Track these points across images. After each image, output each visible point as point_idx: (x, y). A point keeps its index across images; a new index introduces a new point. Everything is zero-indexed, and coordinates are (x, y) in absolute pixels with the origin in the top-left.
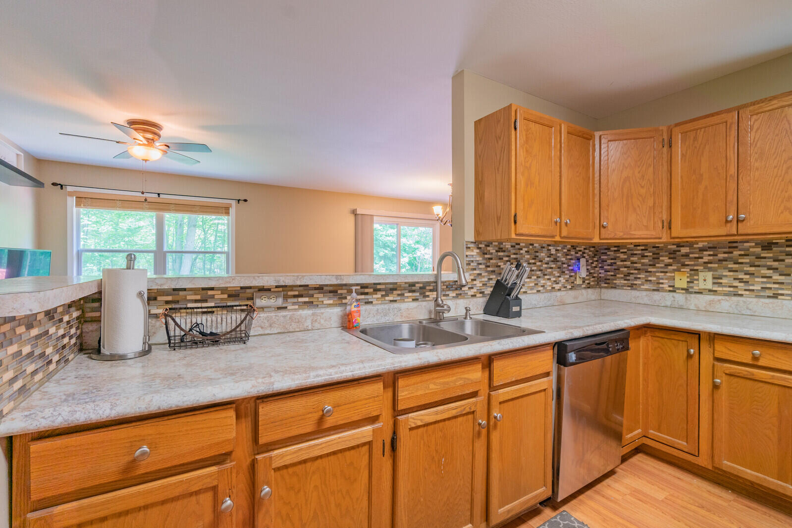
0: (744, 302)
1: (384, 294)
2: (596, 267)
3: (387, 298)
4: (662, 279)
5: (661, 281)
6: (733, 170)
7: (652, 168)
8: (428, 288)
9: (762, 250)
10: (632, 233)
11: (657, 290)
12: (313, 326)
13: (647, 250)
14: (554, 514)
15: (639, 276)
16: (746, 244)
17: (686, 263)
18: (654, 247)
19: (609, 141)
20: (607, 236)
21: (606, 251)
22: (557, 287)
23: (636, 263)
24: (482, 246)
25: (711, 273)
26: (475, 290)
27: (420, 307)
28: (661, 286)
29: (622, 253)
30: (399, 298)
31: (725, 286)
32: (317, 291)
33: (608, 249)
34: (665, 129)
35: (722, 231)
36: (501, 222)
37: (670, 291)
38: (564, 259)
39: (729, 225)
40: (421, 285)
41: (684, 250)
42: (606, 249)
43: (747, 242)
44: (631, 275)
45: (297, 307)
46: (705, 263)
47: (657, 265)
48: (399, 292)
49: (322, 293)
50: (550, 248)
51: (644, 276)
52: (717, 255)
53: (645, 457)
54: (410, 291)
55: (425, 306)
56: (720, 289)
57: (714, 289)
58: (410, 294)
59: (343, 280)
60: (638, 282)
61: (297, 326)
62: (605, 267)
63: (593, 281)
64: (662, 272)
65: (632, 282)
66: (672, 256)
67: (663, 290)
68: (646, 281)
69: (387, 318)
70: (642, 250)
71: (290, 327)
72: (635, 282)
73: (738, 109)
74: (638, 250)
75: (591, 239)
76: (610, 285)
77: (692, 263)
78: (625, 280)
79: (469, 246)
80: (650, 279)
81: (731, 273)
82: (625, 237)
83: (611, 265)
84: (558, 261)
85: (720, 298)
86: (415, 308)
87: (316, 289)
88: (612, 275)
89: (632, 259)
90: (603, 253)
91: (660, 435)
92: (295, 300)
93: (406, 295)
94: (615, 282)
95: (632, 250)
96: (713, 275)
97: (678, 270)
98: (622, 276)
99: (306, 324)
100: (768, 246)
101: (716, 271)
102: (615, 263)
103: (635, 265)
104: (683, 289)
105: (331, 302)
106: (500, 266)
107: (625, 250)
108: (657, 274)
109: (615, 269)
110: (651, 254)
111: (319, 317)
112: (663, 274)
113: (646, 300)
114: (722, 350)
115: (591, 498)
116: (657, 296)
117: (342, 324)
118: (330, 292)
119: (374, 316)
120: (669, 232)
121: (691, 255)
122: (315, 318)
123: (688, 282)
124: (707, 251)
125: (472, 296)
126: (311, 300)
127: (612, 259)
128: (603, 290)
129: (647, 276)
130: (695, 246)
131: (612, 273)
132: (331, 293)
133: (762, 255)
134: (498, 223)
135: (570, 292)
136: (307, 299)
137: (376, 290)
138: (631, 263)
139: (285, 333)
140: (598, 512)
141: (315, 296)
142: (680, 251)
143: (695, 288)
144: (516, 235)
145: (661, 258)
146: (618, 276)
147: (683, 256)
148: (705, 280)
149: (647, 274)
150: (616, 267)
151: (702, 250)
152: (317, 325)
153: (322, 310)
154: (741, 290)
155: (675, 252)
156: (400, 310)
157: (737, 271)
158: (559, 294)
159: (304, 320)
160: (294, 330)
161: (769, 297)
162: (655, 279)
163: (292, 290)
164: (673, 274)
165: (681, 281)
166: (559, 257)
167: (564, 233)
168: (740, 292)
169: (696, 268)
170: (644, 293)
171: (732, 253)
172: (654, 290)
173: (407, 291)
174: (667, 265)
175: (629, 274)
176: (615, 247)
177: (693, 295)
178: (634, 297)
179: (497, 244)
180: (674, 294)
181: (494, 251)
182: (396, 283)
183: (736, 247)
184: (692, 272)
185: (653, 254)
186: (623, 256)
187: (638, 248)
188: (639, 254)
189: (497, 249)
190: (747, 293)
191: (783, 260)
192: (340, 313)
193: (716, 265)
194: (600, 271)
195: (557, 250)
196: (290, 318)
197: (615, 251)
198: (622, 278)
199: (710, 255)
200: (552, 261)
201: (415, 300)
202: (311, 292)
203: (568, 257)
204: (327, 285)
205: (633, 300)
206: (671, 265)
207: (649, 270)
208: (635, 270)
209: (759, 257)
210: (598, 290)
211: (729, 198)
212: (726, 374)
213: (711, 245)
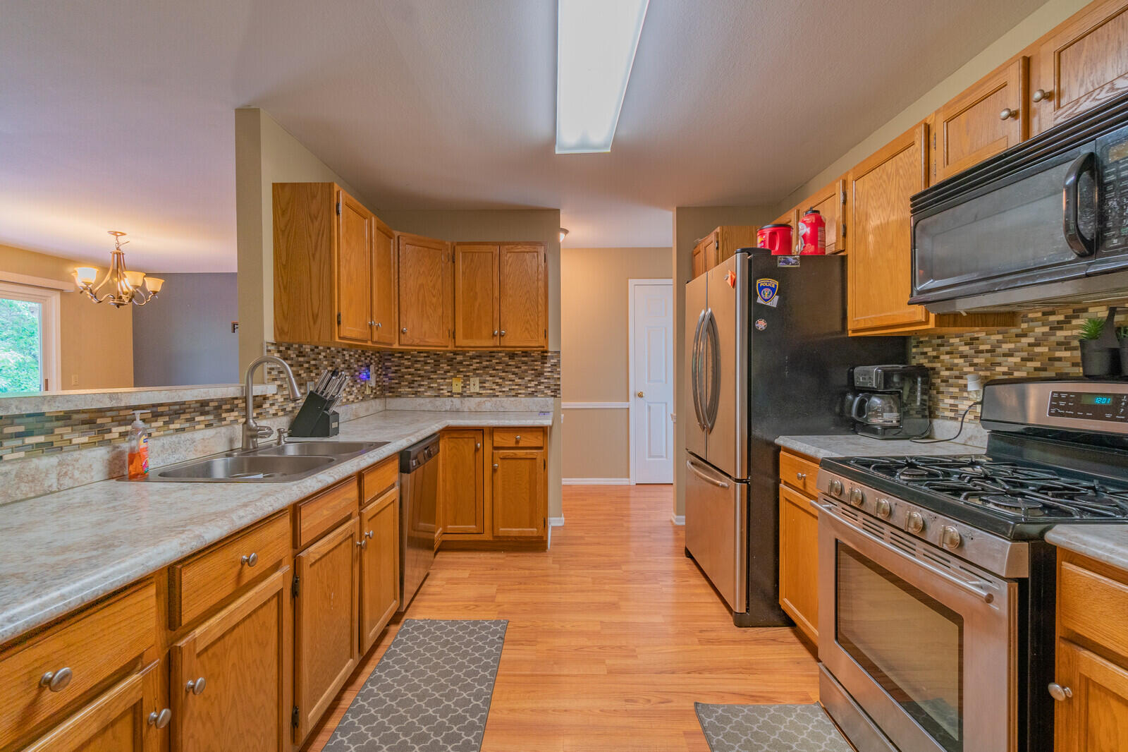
0: (500, 401)
1: (168, 420)
2: (380, 375)
3: (172, 426)
4: (442, 385)
5: (442, 387)
6: (497, 294)
7: (440, 280)
8: (224, 407)
9: (510, 359)
10: (427, 340)
11: (438, 396)
12: (61, 485)
13: (429, 357)
14: (399, 627)
15: (422, 383)
16: (500, 354)
17: (461, 370)
18: (435, 354)
19: (407, 244)
20: (406, 342)
21: (390, 357)
22: (351, 398)
23: (419, 370)
24: (282, 348)
25: (478, 378)
26: (276, 407)
27: (218, 434)
28: (442, 392)
29: (406, 359)
30: (187, 425)
31: (487, 389)
32: (60, 423)
33: (392, 355)
34: (449, 244)
35: (490, 343)
36: (319, 321)
37: (449, 396)
38: (355, 366)
39: (495, 338)
40: (216, 404)
41: (459, 358)
42: (390, 355)
43: (501, 352)
44: (415, 383)
45: (22, 454)
46: (474, 369)
47: (438, 372)
48: (188, 416)
49: (68, 426)
50: (345, 352)
51: (426, 383)
52: (481, 363)
53: (444, 553)
54: (202, 414)
55: (224, 433)
56: (484, 392)
57: (481, 392)
58: (202, 418)
59: (121, 400)
60: (422, 389)
61: (31, 487)
62: (390, 375)
63: (379, 390)
64: (442, 379)
65: (416, 390)
66: (450, 363)
67: (444, 396)
68: (430, 387)
69: (176, 456)
70: (425, 357)
71: (17, 492)
72: (419, 390)
73: (500, 244)
74: (421, 357)
75: (391, 345)
76: (395, 394)
77: (465, 370)
78: (409, 388)
79: (269, 348)
80: (432, 385)
81: (491, 378)
82: (422, 343)
83: (396, 372)
84: (351, 368)
85: (485, 399)
86: (212, 437)
87: (58, 419)
88: (396, 383)
89: (416, 366)
90: (387, 359)
91: (456, 526)
92: (18, 442)
93: (197, 419)
94: (399, 390)
95: (415, 357)
96: (480, 380)
97: (455, 376)
98: (407, 383)
99: (47, 483)
100: (512, 356)
101: (481, 376)
102: (400, 370)
103: (419, 372)
104: (458, 394)
105: (85, 439)
106: (300, 375)
107: (409, 357)
108: (438, 381)
109: (399, 377)
110: (433, 361)
111: (70, 468)
112: (442, 381)
113: (429, 407)
114: (499, 440)
115: (420, 601)
116: (439, 401)
117: (110, 473)
118: (84, 422)
119: (159, 455)
120: (453, 341)
121: (464, 363)
122: (65, 470)
123: (462, 387)
124: (475, 359)
125: (274, 415)
126: (50, 439)
127: (396, 366)
128: (388, 400)
129: (429, 383)
130: (467, 354)
131: (397, 381)
132: (85, 424)
133: (510, 363)
134: (315, 322)
135: (362, 403)
136: (41, 439)
137: (156, 416)
138: (416, 370)
139: (9, 503)
140: (432, 607)
141: (57, 431)
142: (456, 359)
143: (468, 392)
144: (340, 338)
145: (441, 365)
146: (402, 383)
147: (458, 363)
148: (474, 385)
149: (430, 381)
150: (400, 375)
151: (472, 358)
152: (67, 482)
153: (76, 454)
154: (497, 391)
155: (452, 359)
156: (194, 442)
157: (494, 376)
158: (354, 406)
159: (43, 475)
160: (24, 497)
161: (513, 396)
162: (436, 385)
163: (12, 424)
164: (450, 381)
165: (457, 386)
166: (352, 363)
167: (375, 339)
168: (497, 394)
169: (468, 374)
170: (428, 400)
171: (491, 361)
172: (436, 396)
173: (198, 413)
174: (446, 372)
175: (414, 381)
176: (400, 353)
177: (466, 399)
178: (419, 405)
179: (297, 346)
180: (453, 399)
181: (295, 356)
182: (184, 403)
183: (494, 356)
184: (465, 378)
185: (435, 361)
186: (407, 363)
187: (422, 355)
188: (422, 361)
189: (297, 352)
190: (501, 393)
191: (520, 367)
192: (107, 457)
193: (481, 372)
194: (385, 379)
195: (350, 355)
196: (16, 476)
197: (399, 357)
198: (406, 386)
199: (477, 363)
200: (347, 369)
201: (209, 426)
202: (48, 425)
203: (360, 364)
204: (78, 412)
205: (418, 408)
206: (449, 372)
207: (432, 377)
208: (419, 377)
209: (508, 365)
210: (383, 400)
211: (495, 316)
212: (501, 459)
213: (478, 354)
